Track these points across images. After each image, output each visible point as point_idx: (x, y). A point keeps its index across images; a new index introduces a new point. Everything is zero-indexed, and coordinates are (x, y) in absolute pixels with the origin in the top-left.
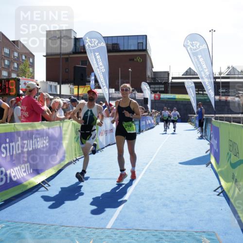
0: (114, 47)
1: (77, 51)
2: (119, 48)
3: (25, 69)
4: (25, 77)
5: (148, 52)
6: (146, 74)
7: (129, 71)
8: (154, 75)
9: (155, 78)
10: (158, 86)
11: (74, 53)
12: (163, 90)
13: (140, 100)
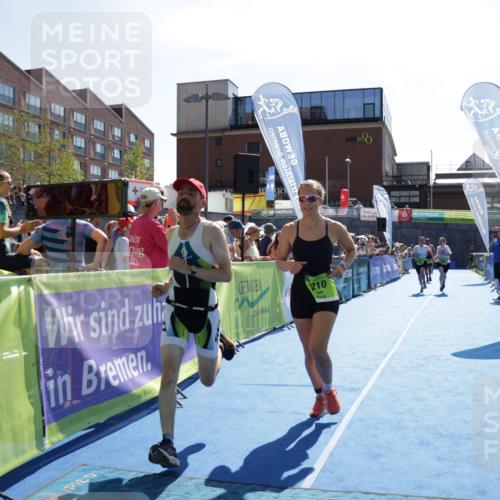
0: (315, 114)
1: (239, 123)
2: (326, 116)
3: (136, 160)
4: (136, 177)
5: (386, 122)
6: (381, 169)
7: (347, 162)
8: (398, 170)
9: (400, 177)
10: (406, 193)
11: (233, 127)
12: (418, 201)
13: (370, 221)
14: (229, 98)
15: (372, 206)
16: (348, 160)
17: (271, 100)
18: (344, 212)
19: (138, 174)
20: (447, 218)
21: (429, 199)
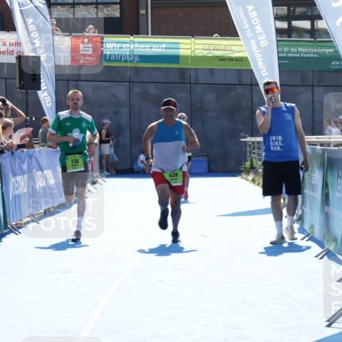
12: (117, 14)
13: (4, 63)
20: (186, 57)
21: (143, 12)
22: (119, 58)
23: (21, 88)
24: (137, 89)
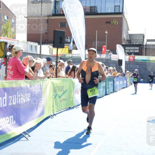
0: (92, 10)
1: (57, 13)
2: (97, 11)
3: (7, 29)
4: (7, 37)
5: (125, 15)
6: (121, 37)
7: (105, 33)
8: (129, 37)
9: (130, 40)
10: (133, 48)
11: (54, 15)
12: (138, 52)
13: (115, 61)
14: (52, 3)
15: (116, 54)
16: (106, 32)
17: (71, 5)
18: (104, 56)
19: (8, 35)
20: (151, 60)
21: (143, 51)
22: (138, 60)
23: (119, 65)
24: (141, 66)
